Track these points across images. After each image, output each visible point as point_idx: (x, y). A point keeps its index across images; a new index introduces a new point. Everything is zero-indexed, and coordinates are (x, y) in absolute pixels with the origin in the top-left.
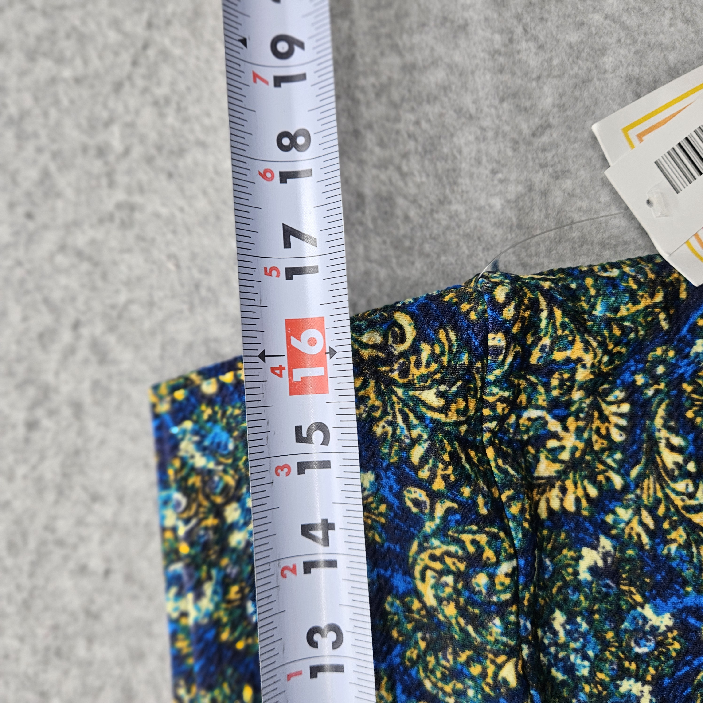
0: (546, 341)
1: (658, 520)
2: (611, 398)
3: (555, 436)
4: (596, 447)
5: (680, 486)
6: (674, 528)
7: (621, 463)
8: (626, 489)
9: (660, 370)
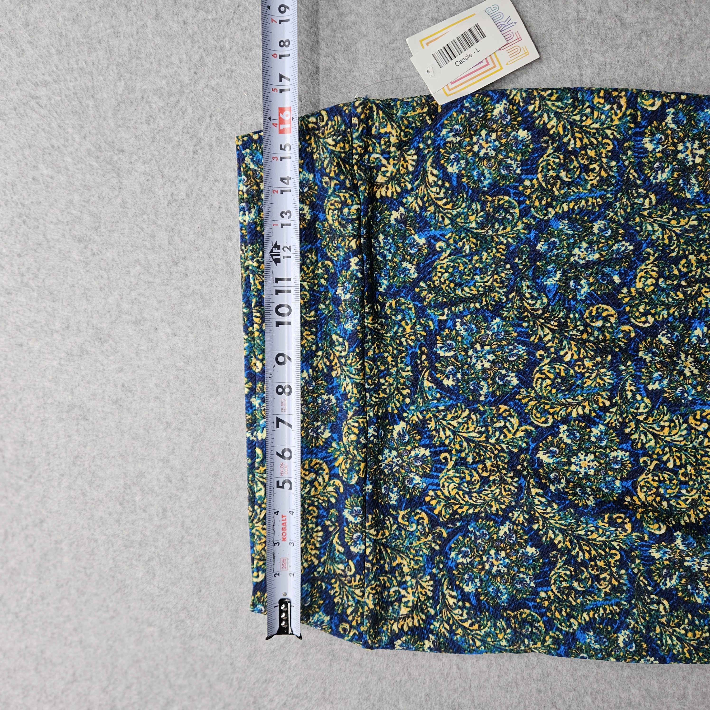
0: (377, 124)
1: (424, 203)
2: (409, 153)
3: (384, 166)
4: (402, 172)
5: (434, 189)
6: (430, 206)
7: (411, 179)
8: (412, 189)
9: (429, 142)
